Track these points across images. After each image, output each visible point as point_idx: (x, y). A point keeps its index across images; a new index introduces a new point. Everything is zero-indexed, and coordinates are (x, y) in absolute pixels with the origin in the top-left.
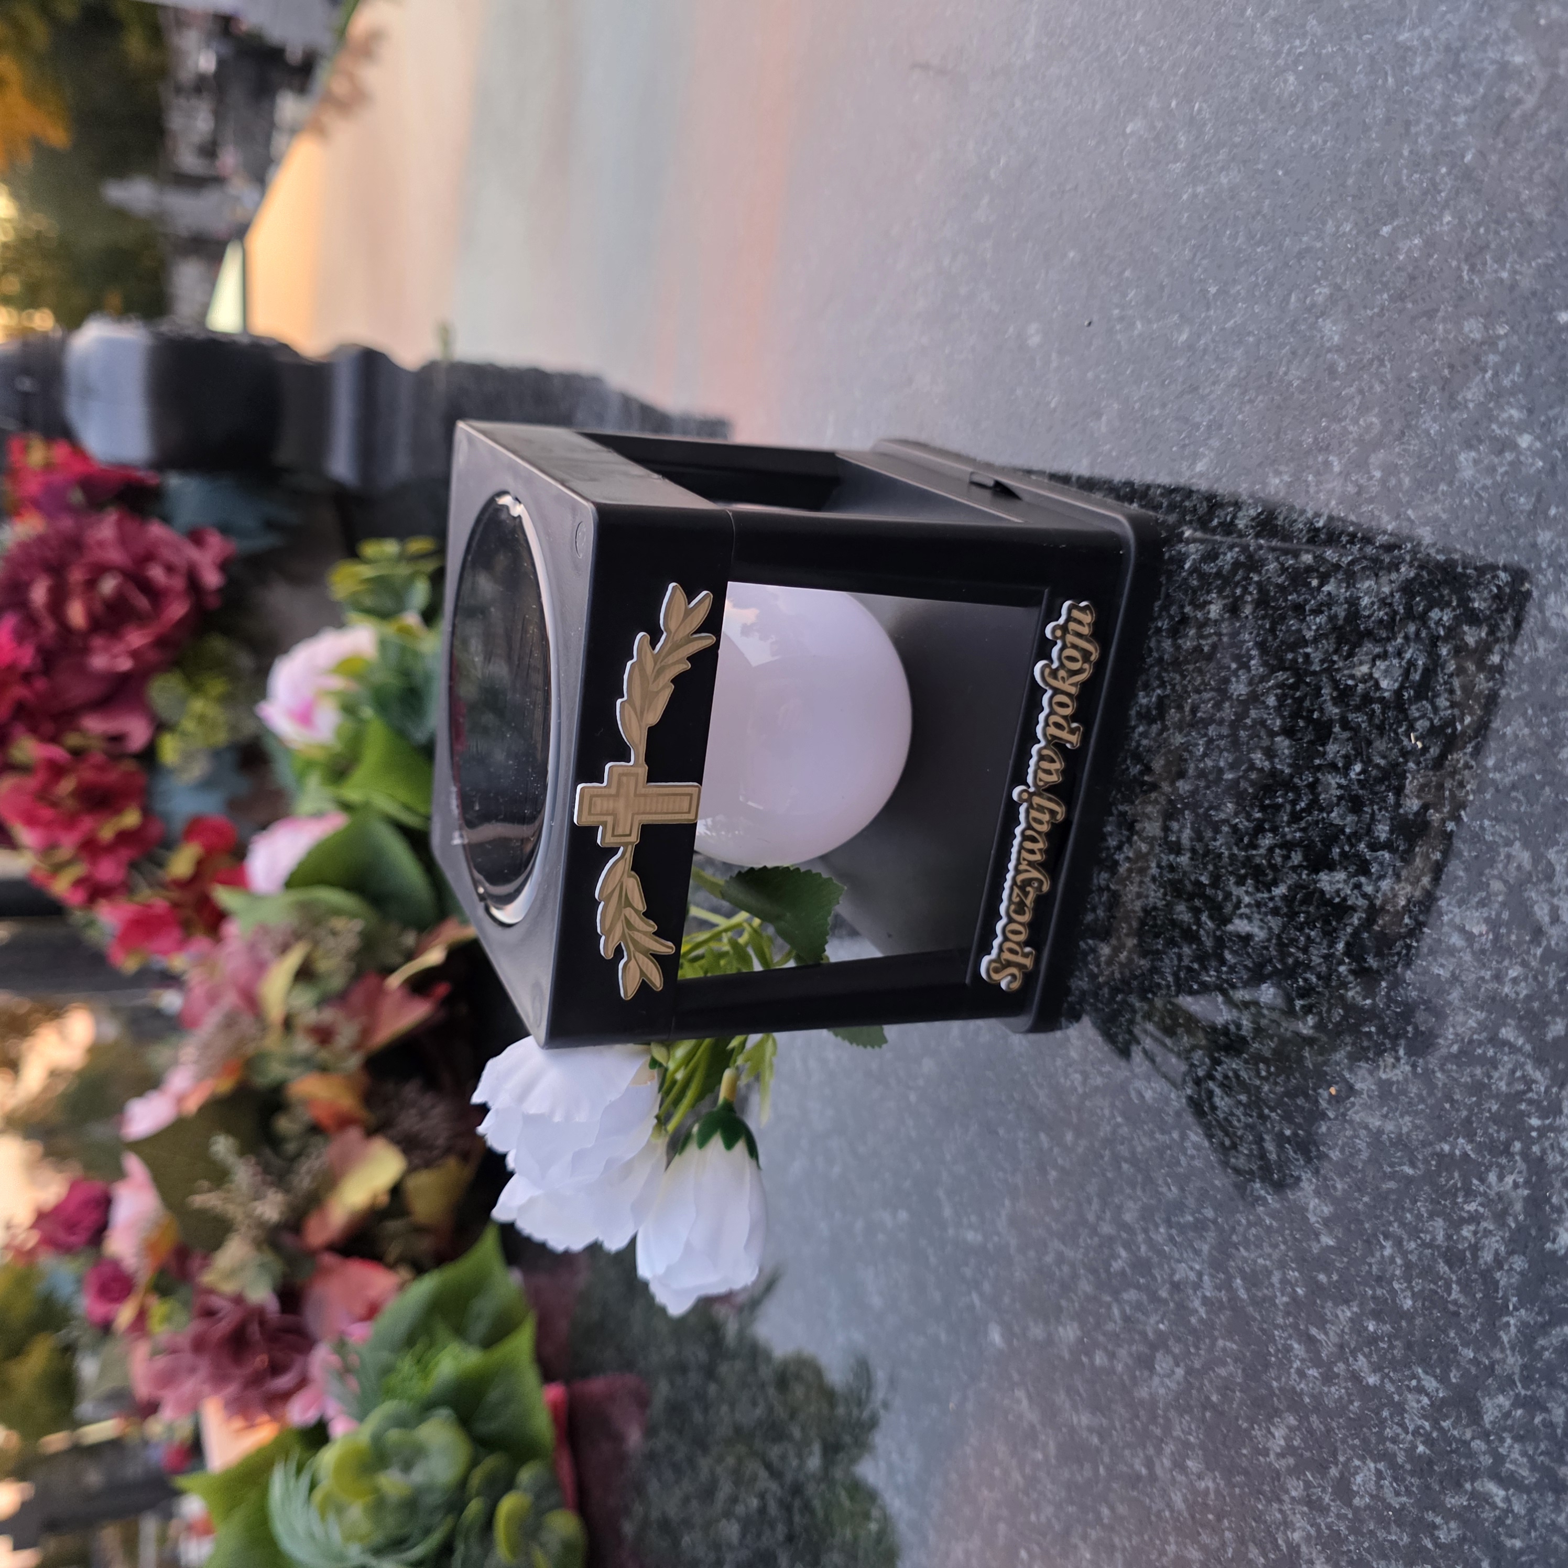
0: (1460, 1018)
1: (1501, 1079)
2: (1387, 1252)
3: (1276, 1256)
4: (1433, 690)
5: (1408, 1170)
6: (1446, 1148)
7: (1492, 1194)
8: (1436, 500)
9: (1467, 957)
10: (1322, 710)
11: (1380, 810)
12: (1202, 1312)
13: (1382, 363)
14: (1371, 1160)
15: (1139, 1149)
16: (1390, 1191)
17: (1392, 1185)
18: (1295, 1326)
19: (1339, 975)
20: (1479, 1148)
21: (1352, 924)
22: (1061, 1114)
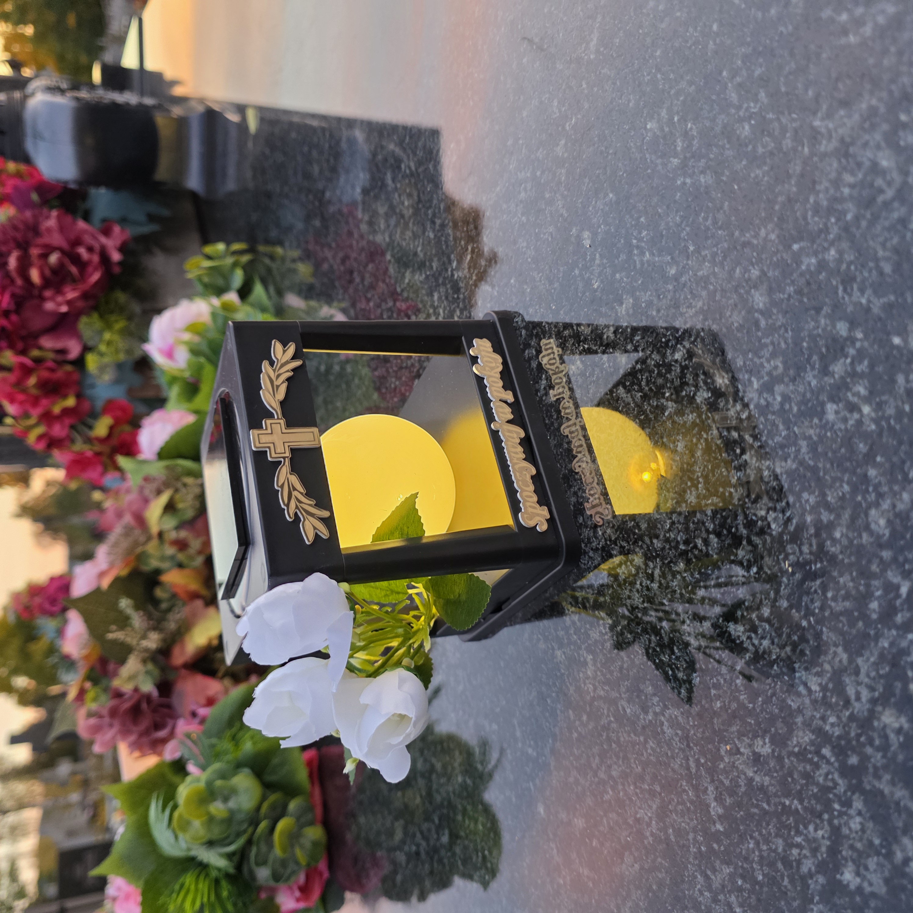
0: (801, 734)
1: (820, 776)
2: (751, 846)
3: (692, 825)
4: (801, 541)
5: (765, 805)
6: (787, 803)
7: (810, 836)
8: (812, 427)
9: (807, 701)
11: (765, 599)
12: (651, 839)
13: (786, 331)
14: (745, 793)
15: (622, 739)
18: (699, 866)
19: (736, 685)
20: (805, 809)
21: (745, 658)
22: (581, 703)
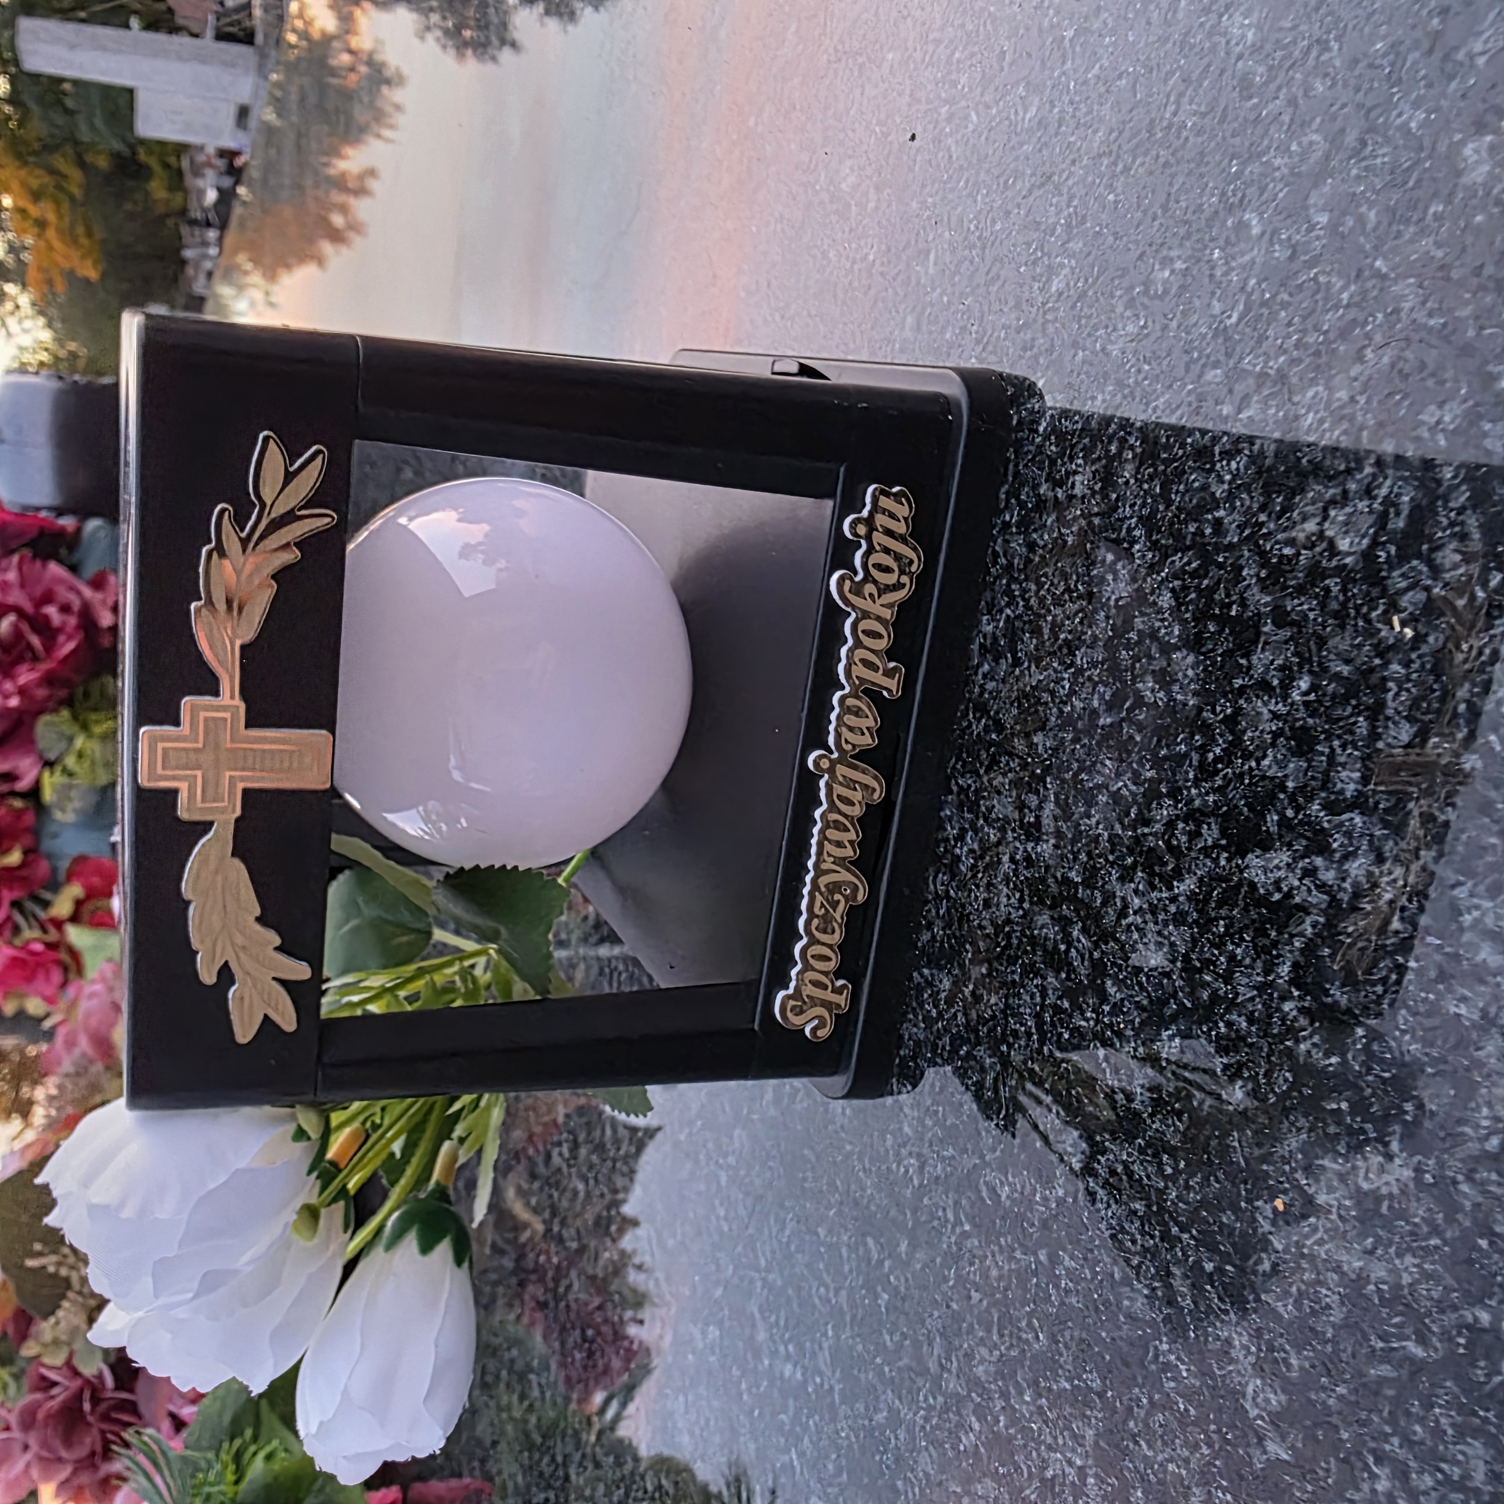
10: (1243, 603)
11: (1344, 747)
16: (1382, 1381)
17: (1385, 1370)
21: (1302, 934)
